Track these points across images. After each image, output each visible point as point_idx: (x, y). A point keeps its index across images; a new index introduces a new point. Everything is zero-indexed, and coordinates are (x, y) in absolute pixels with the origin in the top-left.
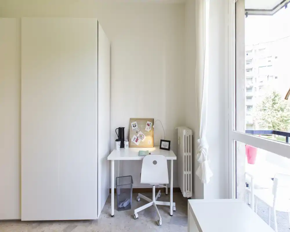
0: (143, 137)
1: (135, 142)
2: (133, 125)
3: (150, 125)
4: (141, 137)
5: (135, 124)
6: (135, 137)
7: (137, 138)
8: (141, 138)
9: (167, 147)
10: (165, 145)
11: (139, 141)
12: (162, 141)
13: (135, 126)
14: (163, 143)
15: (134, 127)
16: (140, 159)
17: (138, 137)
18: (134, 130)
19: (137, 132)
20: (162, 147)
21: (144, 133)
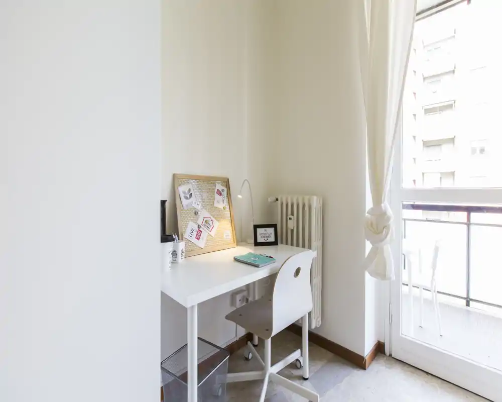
0: (211, 223)
1: (194, 240)
2: (184, 193)
3: (222, 193)
4: (207, 225)
5: (190, 190)
6: (192, 225)
7: (197, 229)
8: (208, 228)
9: (272, 239)
10: (266, 234)
11: (204, 234)
12: (256, 227)
13: (188, 196)
14: (259, 231)
15: (186, 198)
16: (268, 275)
17: (199, 227)
18: (187, 206)
19: (196, 213)
20: (260, 240)
21: (214, 213)
